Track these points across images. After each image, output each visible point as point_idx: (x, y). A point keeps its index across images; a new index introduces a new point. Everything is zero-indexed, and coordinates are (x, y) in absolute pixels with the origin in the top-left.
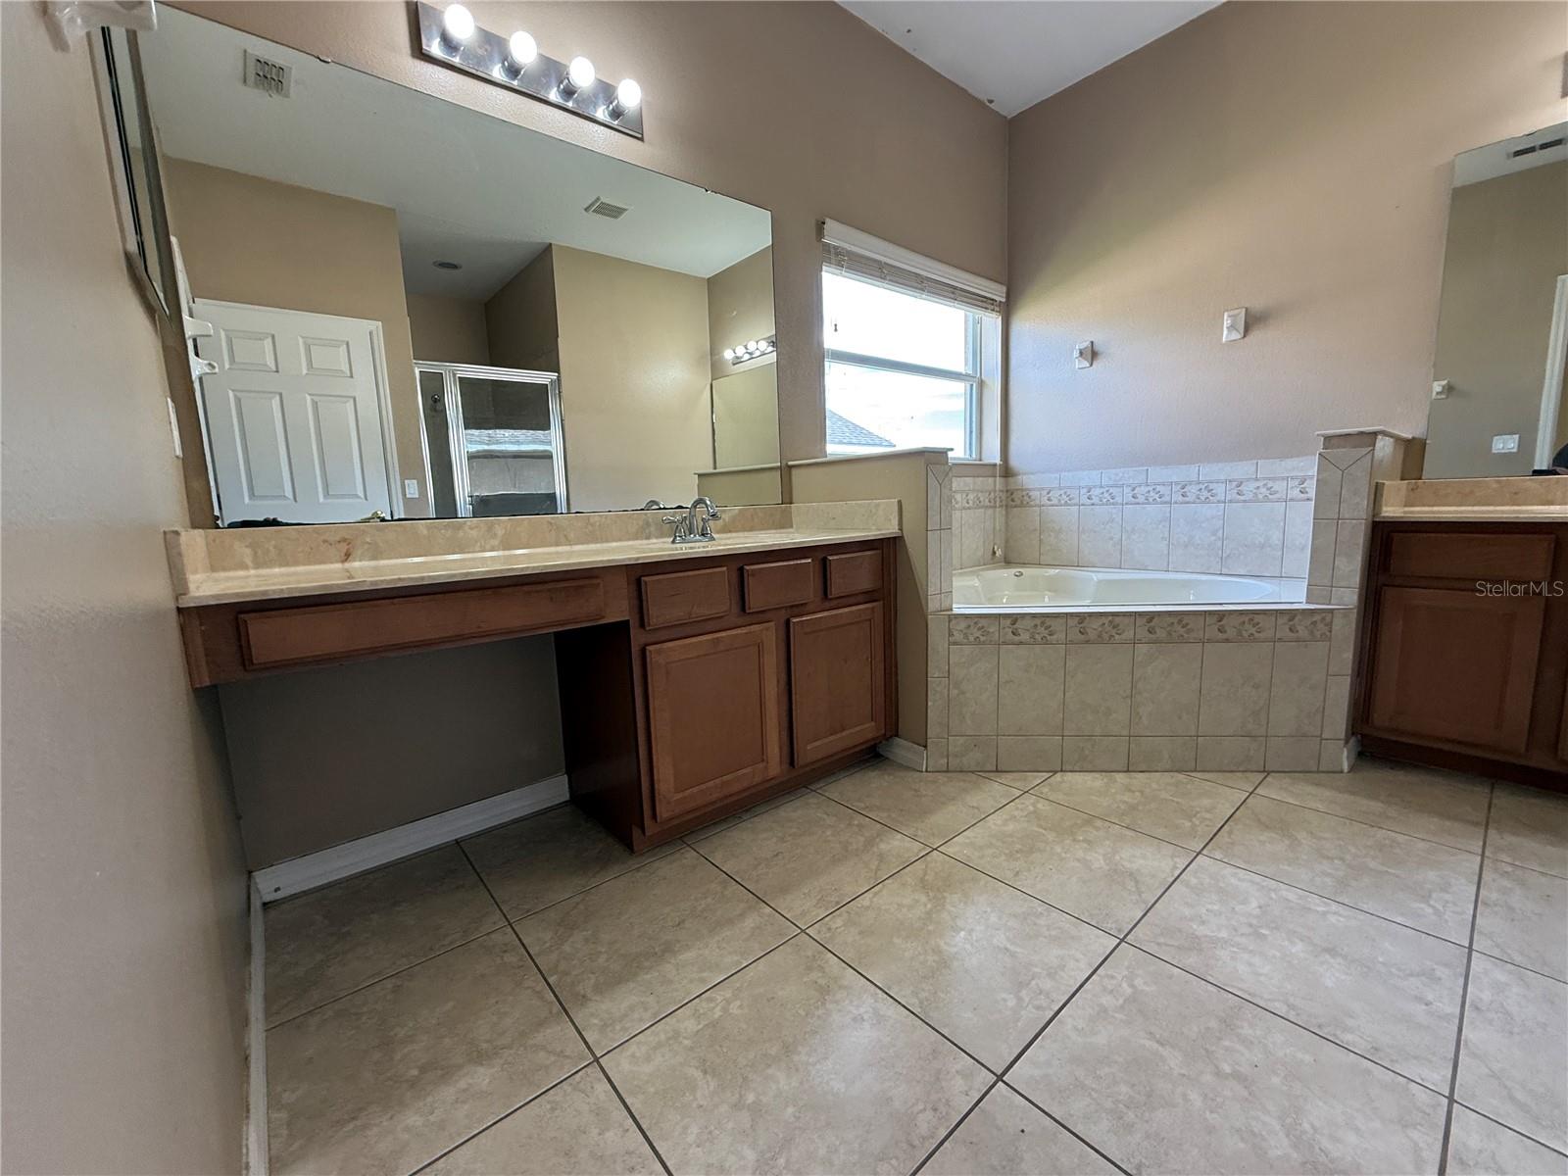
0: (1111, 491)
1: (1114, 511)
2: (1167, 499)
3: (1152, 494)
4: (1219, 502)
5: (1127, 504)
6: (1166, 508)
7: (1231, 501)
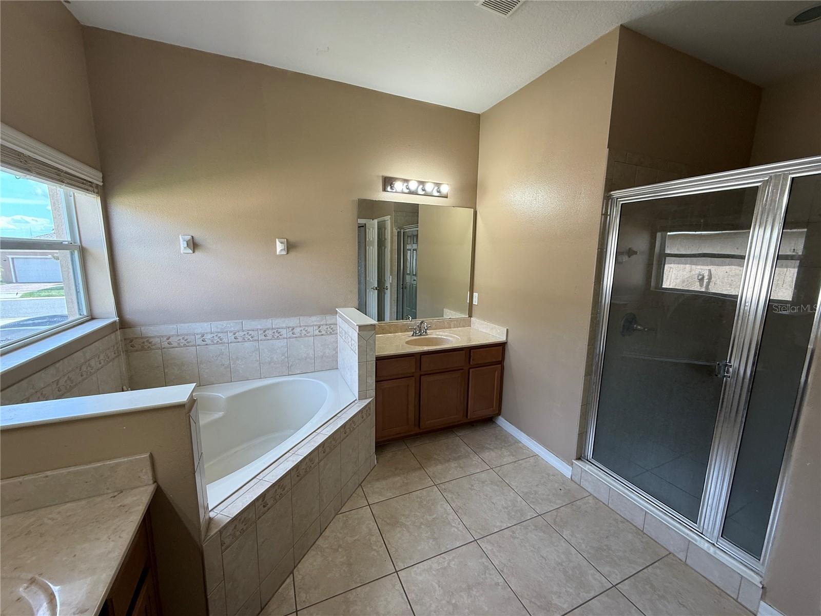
0: (219, 335)
1: (223, 348)
2: (256, 338)
3: (247, 336)
4: (284, 338)
5: (231, 343)
6: (256, 344)
7: (290, 338)
